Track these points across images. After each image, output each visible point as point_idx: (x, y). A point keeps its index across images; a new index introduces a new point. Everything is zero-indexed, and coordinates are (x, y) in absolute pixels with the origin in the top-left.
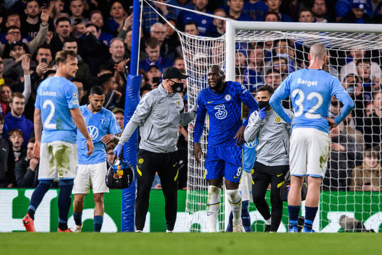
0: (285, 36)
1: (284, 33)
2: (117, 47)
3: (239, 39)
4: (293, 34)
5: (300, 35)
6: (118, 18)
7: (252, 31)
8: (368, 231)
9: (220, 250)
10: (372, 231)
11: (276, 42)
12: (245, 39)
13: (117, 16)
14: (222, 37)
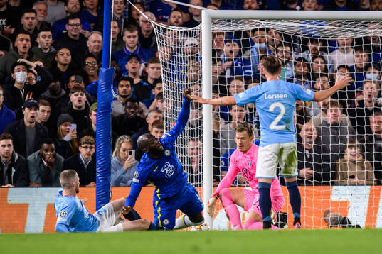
0: (264, 24)
1: (262, 22)
2: (95, 42)
3: (216, 28)
4: (272, 23)
5: (279, 23)
6: (92, 9)
7: (229, 20)
8: (353, 227)
9: (195, 249)
10: (358, 226)
11: (254, 31)
12: (222, 29)
13: (91, 7)
14: (198, 27)
